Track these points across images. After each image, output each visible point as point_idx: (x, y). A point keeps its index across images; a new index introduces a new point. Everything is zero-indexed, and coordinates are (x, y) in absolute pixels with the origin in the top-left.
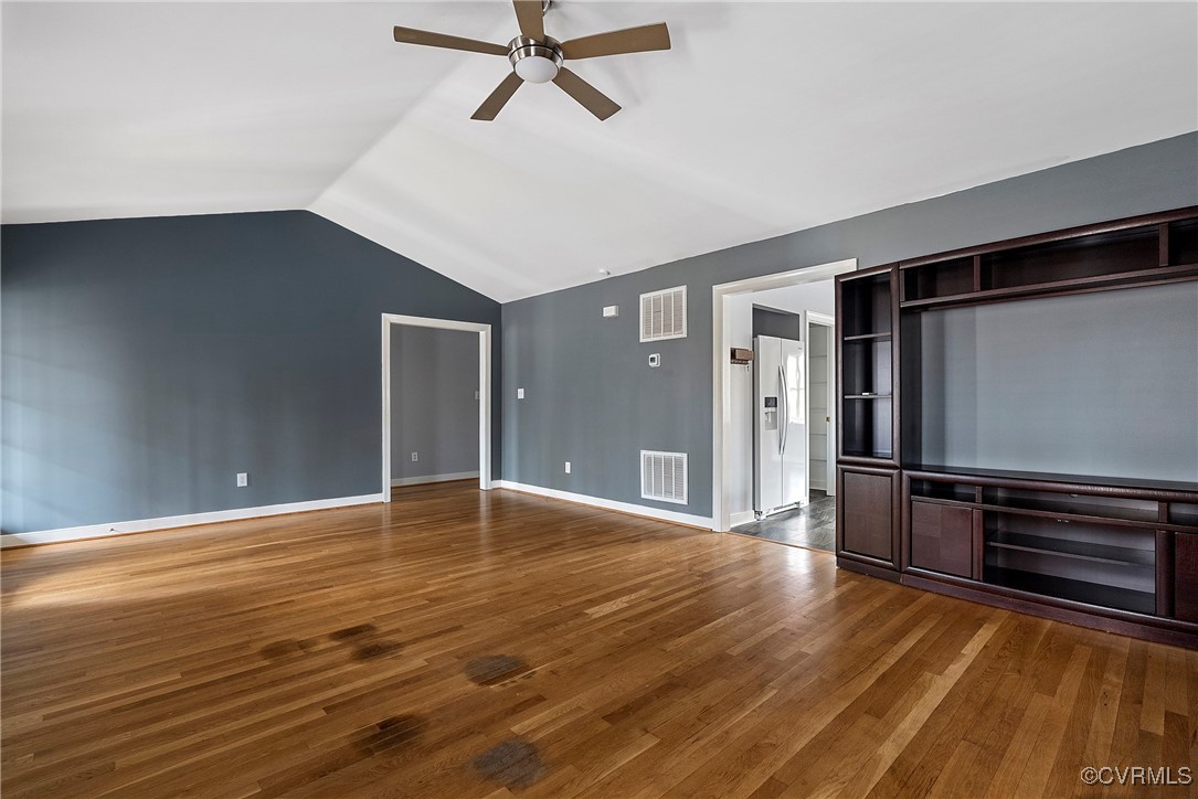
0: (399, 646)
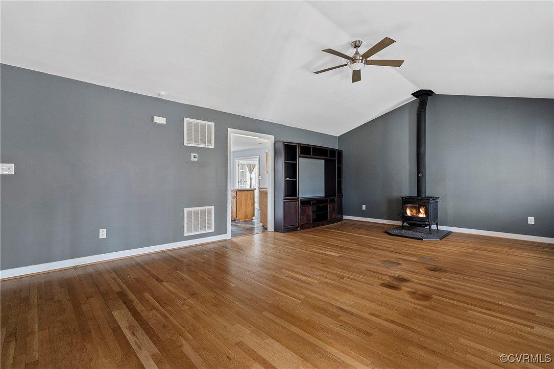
0: (392, 277)
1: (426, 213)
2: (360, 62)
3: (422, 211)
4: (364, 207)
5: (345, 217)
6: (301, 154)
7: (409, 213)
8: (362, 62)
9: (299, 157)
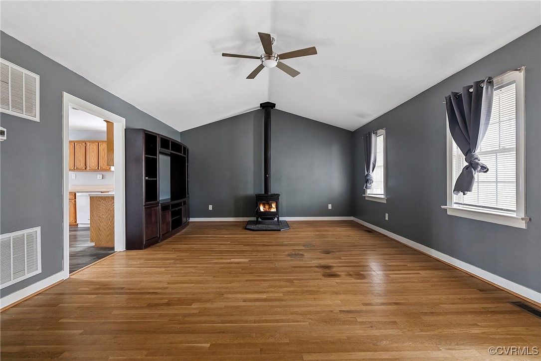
0: (317, 267)
1: (277, 208)
2: (275, 60)
3: (274, 205)
4: (211, 208)
5: (191, 220)
6: (161, 147)
7: (262, 209)
8: (276, 61)
9: (160, 153)
